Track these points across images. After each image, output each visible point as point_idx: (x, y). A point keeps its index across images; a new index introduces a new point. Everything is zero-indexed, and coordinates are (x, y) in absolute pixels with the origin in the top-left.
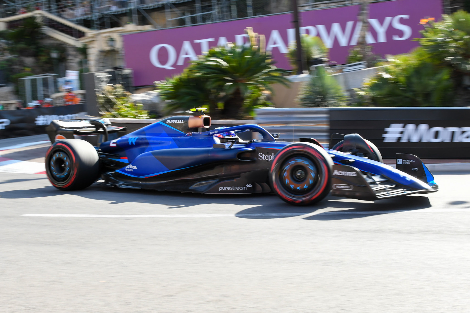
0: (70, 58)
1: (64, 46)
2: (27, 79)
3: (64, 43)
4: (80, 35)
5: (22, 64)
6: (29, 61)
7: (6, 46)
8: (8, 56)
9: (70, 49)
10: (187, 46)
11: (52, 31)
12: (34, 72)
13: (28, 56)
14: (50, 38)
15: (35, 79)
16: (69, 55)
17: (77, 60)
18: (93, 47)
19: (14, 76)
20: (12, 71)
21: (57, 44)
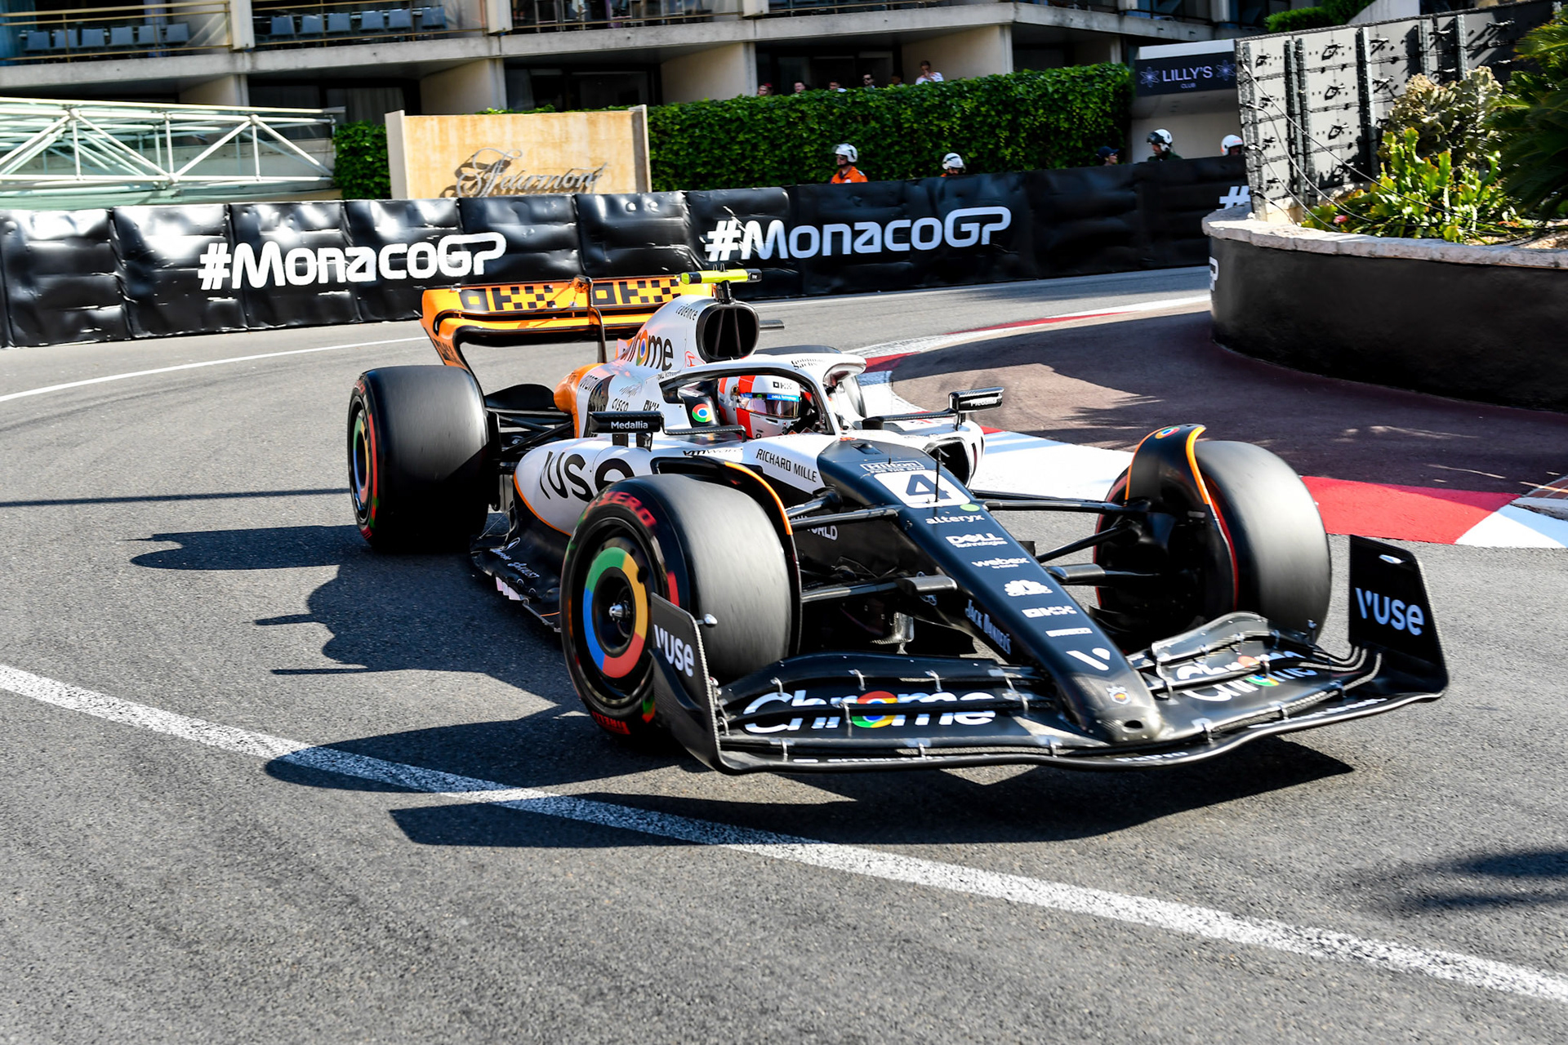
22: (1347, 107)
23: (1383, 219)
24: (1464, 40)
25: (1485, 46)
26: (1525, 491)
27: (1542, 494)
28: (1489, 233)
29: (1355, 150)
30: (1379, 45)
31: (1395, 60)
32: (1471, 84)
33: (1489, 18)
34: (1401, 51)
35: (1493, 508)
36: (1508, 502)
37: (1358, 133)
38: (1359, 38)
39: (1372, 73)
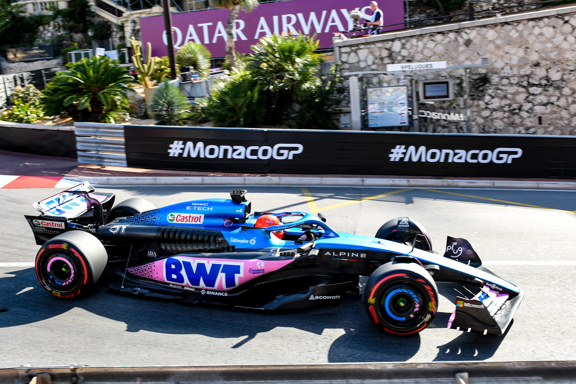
0: (114, 34)
1: (109, 23)
2: (73, 53)
3: (109, 21)
4: (120, 14)
5: (71, 39)
6: (78, 36)
7: (61, 23)
8: (62, 32)
9: (113, 26)
10: (191, 29)
11: (100, 10)
12: (80, 47)
13: (77, 32)
14: (99, 16)
15: (80, 54)
16: (113, 31)
17: (118, 36)
18: (128, 26)
19: (63, 50)
20: (62, 46)
21: (104, 21)
22: (2, 92)
23: (16, 117)
24: (25, 77)
25: (29, 79)
26: (64, 176)
27: (67, 176)
28: (38, 119)
29: (6, 101)
30: (8, 79)
31: (11, 82)
32: (28, 88)
33: (29, 73)
34: (12, 80)
35: (59, 180)
36: (61, 178)
37: (6, 97)
38: (3, 78)
39: (7, 85)
